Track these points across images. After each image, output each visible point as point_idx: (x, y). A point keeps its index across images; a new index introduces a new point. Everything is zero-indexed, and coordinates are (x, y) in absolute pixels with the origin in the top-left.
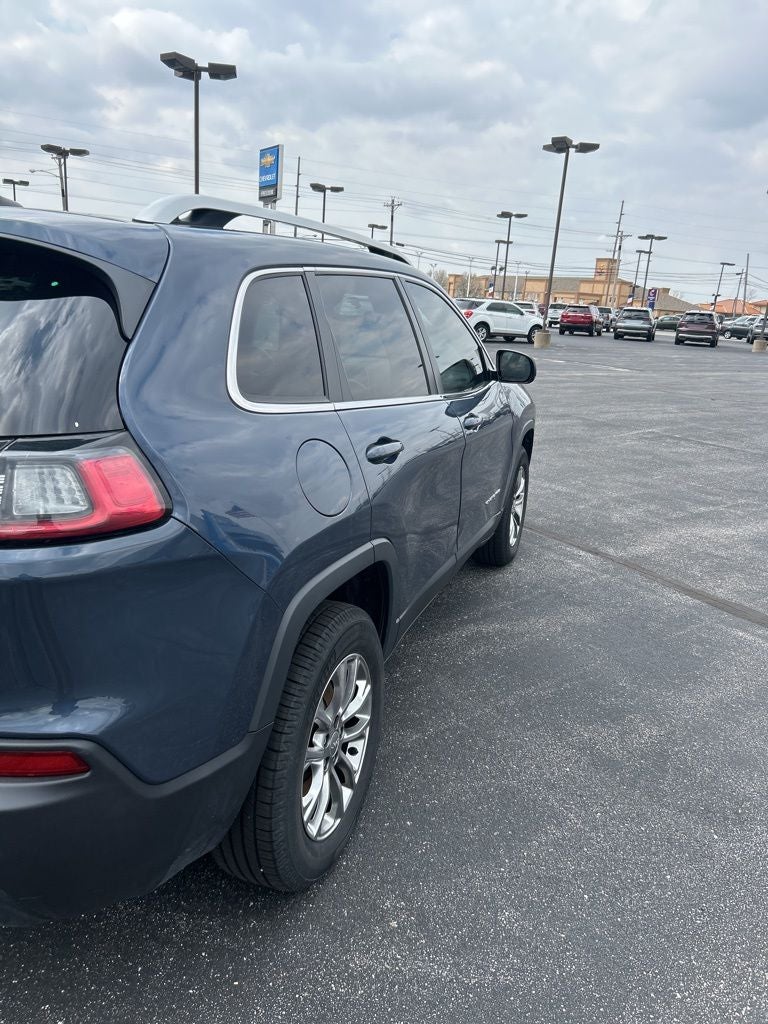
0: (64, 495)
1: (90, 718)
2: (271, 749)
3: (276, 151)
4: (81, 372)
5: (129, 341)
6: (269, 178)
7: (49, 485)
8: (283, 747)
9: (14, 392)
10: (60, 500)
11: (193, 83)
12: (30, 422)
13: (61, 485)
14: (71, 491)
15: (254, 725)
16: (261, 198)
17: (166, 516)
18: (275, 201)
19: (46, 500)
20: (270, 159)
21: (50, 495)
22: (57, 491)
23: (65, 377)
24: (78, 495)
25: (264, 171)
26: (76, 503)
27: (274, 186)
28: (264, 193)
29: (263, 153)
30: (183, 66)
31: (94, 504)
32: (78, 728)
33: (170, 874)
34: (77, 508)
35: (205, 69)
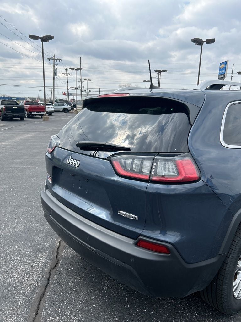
0: (171, 170)
1: (171, 238)
2: (225, 263)
3: (226, 63)
4: (175, 135)
5: (192, 125)
6: (222, 72)
7: (167, 166)
8: (229, 262)
9: (156, 141)
10: (169, 171)
11: (201, 46)
12: (160, 149)
13: (171, 167)
14: (173, 169)
15: (220, 252)
16: (219, 78)
17: (199, 179)
18: (224, 79)
19: (165, 171)
20: (223, 66)
21: (167, 170)
22: (169, 168)
23: (170, 137)
24: (175, 170)
25: (221, 70)
26: (174, 172)
27: (224, 74)
28: (220, 77)
29: (221, 64)
30: (198, 42)
31: (179, 173)
32: (167, 240)
33: (189, 294)
34: (174, 174)
35: (205, 41)
